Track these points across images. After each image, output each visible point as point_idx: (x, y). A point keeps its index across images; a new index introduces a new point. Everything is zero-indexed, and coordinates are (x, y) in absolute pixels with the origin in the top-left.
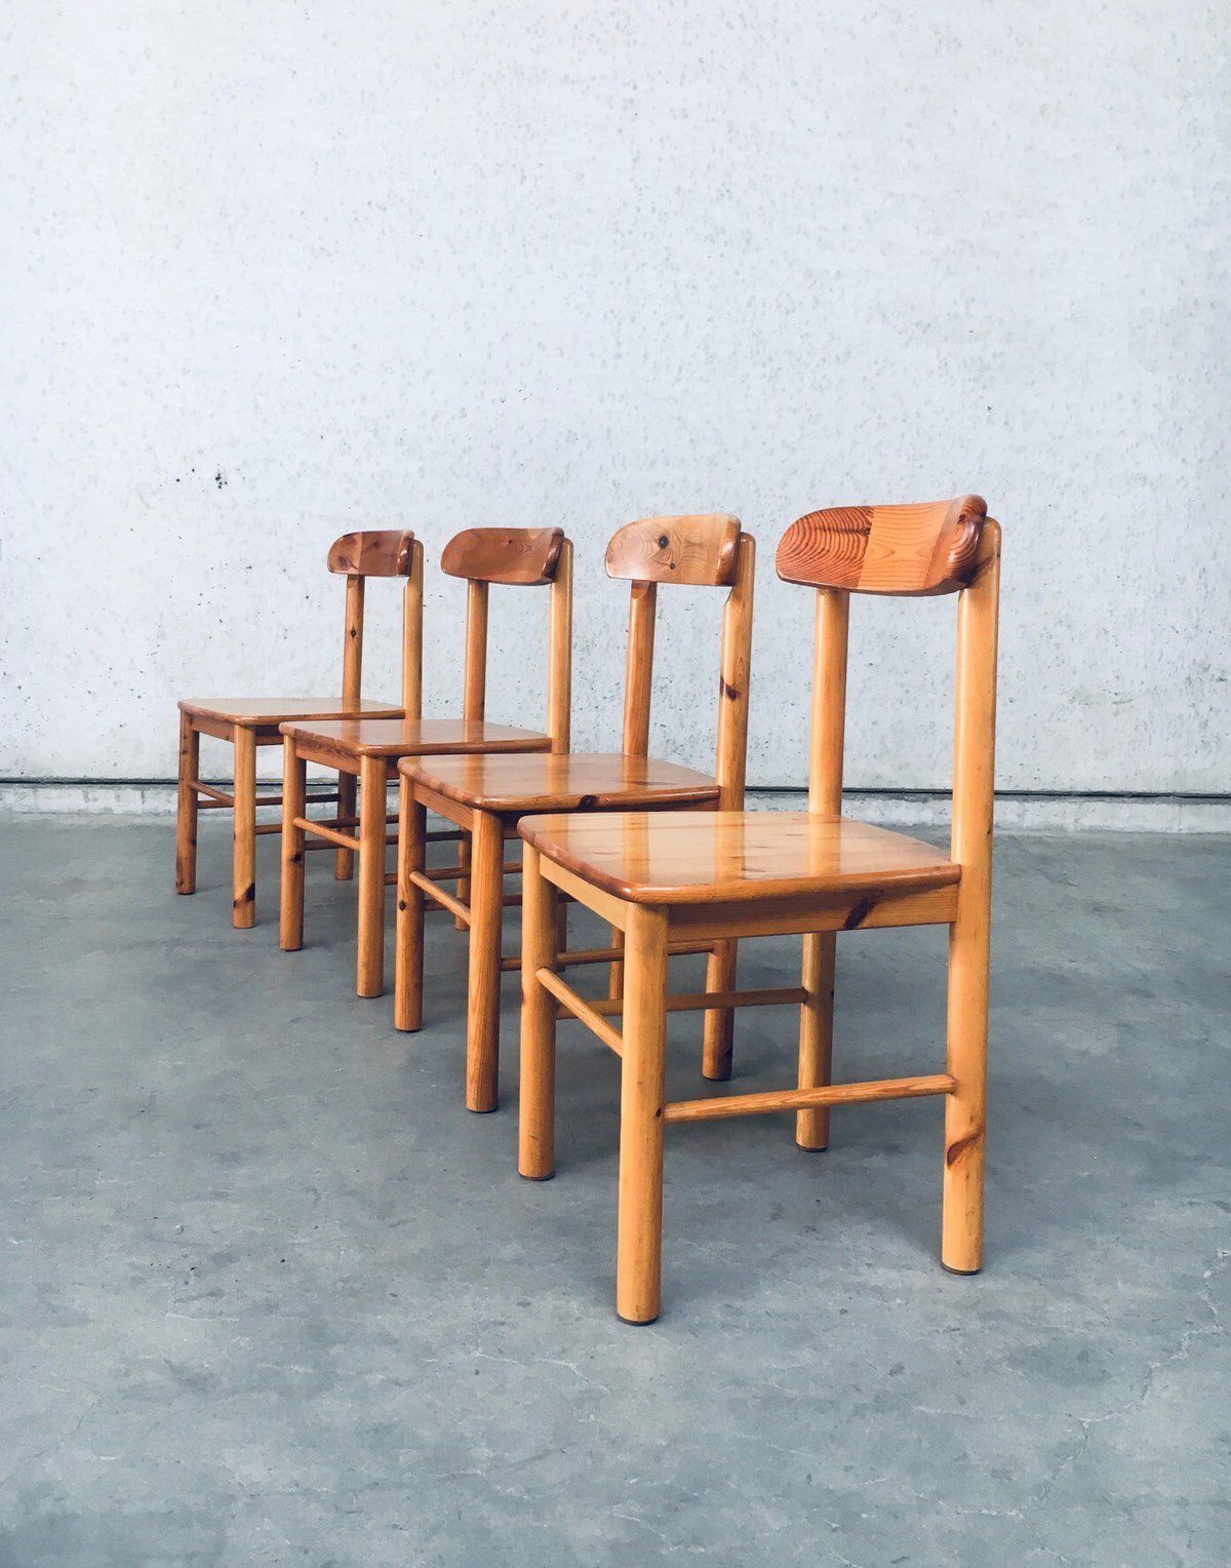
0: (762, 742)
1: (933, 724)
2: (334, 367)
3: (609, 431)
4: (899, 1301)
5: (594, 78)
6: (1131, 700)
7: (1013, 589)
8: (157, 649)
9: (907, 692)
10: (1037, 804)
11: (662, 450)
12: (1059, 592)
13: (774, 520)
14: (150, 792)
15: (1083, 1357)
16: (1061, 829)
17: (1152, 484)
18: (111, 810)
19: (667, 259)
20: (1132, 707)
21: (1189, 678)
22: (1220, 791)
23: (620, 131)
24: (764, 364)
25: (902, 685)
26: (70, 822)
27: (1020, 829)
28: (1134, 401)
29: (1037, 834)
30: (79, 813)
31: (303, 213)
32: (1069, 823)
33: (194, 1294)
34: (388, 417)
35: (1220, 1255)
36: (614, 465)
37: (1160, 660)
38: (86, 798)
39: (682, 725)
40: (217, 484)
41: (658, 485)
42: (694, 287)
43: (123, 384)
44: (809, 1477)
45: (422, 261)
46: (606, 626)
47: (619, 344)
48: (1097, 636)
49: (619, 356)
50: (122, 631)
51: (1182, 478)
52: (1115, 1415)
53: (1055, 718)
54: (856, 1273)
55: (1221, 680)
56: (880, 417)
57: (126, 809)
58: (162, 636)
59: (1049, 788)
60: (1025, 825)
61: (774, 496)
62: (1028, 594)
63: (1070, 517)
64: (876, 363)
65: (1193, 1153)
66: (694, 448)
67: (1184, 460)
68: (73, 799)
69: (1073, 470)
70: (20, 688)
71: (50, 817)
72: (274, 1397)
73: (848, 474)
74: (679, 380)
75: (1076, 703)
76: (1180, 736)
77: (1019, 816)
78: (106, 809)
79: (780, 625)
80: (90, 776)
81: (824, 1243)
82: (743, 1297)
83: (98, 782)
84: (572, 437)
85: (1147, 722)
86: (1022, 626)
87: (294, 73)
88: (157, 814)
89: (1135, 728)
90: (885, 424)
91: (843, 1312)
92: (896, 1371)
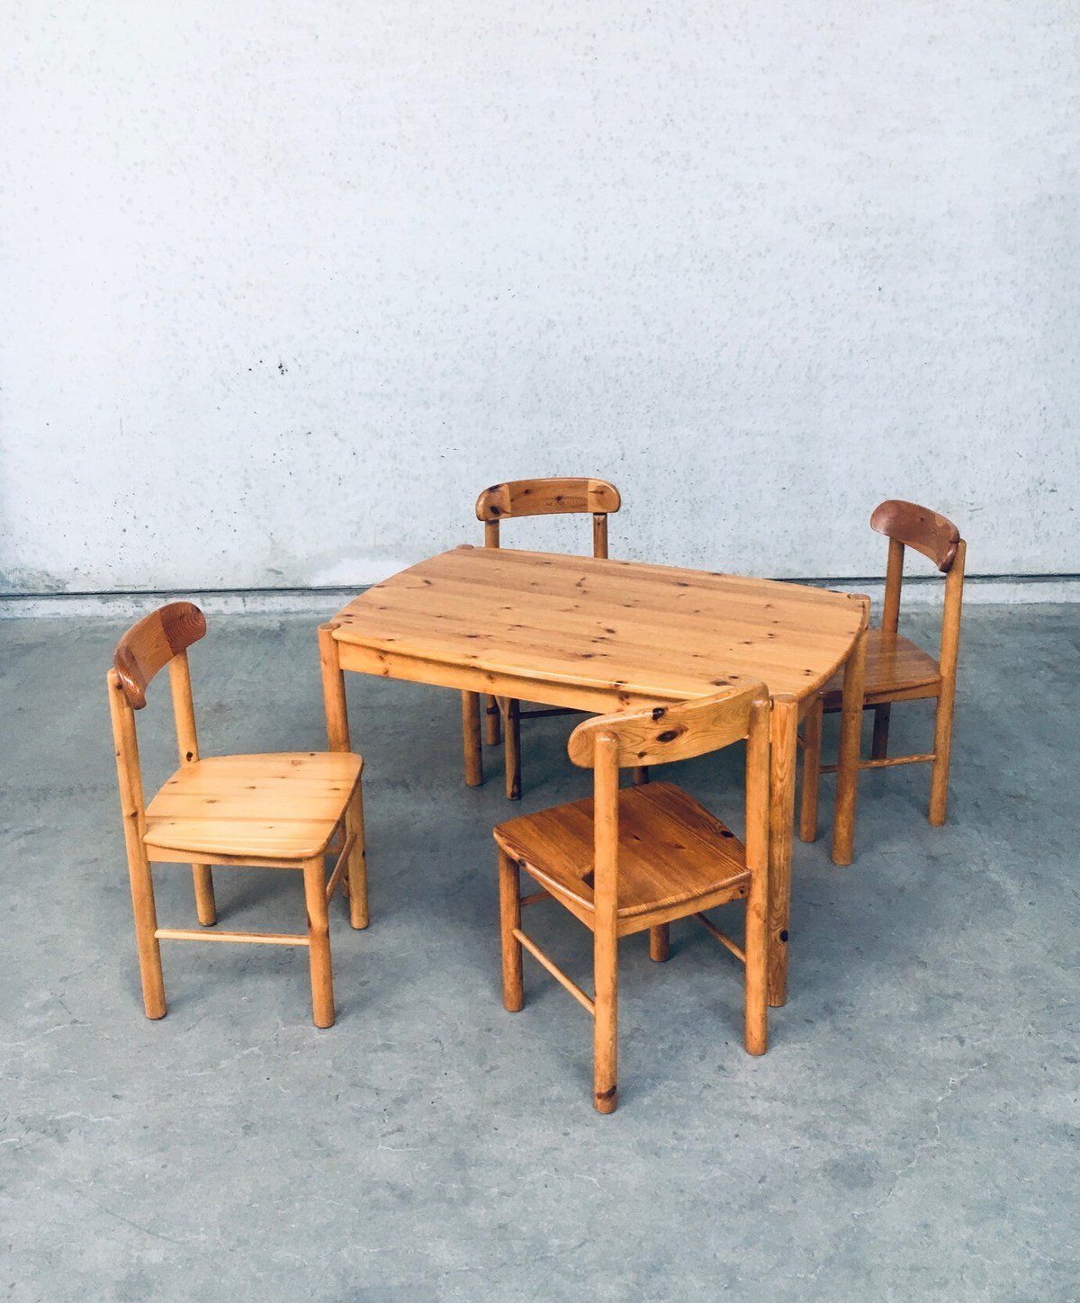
0: (701, 548)
1: (831, 531)
2: (363, 276)
3: (580, 319)
4: (768, 1126)
5: (561, 30)
6: (982, 509)
7: (895, 428)
8: (244, 496)
9: (812, 508)
11: (622, 332)
12: (931, 429)
13: (710, 383)
14: (249, 599)
16: (927, 604)
17: (1007, 343)
18: (222, 611)
19: (624, 179)
20: (984, 513)
21: (1028, 491)
22: (1046, 572)
23: (583, 74)
24: (701, 261)
25: (808, 503)
28: (997, 278)
31: (331, 154)
32: (930, 600)
33: (390, 1130)
34: (408, 314)
35: (951, 1083)
36: (584, 344)
37: (1006, 478)
39: (640, 537)
40: (279, 371)
41: (619, 358)
42: (645, 201)
43: (201, 297)
44: (715, 1255)
45: (427, 189)
46: (582, 468)
47: (586, 249)
48: (959, 461)
49: (586, 259)
50: (218, 483)
51: (1032, 338)
52: (873, 1209)
54: (746, 1105)
55: (1053, 491)
56: (793, 299)
57: (233, 611)
58: (248, 486)
59: (918, 574)
61: (709, 364)
62: (907, 432)
63: (941, 372)
64: (790, 256)
66: (647, 330)
67: (1034, 324)
69: (945, 335)
70: (147, 527)
72: (445, 1206)
73: (767, 344)
74: (634, 276)
76: (1018, 534)
79: (715, 461)
80: (204, 588)
81: (729, 1080)
82: (684, 1126)
83: (211, 591)
84: (551, 324)
85: (994, 523)
86: (901, 456)
87: (317, 37)
88: (256, 614)
89: (986, 529)
90: (797, 305)
91: (737, 1136)
92: (763, 1180)
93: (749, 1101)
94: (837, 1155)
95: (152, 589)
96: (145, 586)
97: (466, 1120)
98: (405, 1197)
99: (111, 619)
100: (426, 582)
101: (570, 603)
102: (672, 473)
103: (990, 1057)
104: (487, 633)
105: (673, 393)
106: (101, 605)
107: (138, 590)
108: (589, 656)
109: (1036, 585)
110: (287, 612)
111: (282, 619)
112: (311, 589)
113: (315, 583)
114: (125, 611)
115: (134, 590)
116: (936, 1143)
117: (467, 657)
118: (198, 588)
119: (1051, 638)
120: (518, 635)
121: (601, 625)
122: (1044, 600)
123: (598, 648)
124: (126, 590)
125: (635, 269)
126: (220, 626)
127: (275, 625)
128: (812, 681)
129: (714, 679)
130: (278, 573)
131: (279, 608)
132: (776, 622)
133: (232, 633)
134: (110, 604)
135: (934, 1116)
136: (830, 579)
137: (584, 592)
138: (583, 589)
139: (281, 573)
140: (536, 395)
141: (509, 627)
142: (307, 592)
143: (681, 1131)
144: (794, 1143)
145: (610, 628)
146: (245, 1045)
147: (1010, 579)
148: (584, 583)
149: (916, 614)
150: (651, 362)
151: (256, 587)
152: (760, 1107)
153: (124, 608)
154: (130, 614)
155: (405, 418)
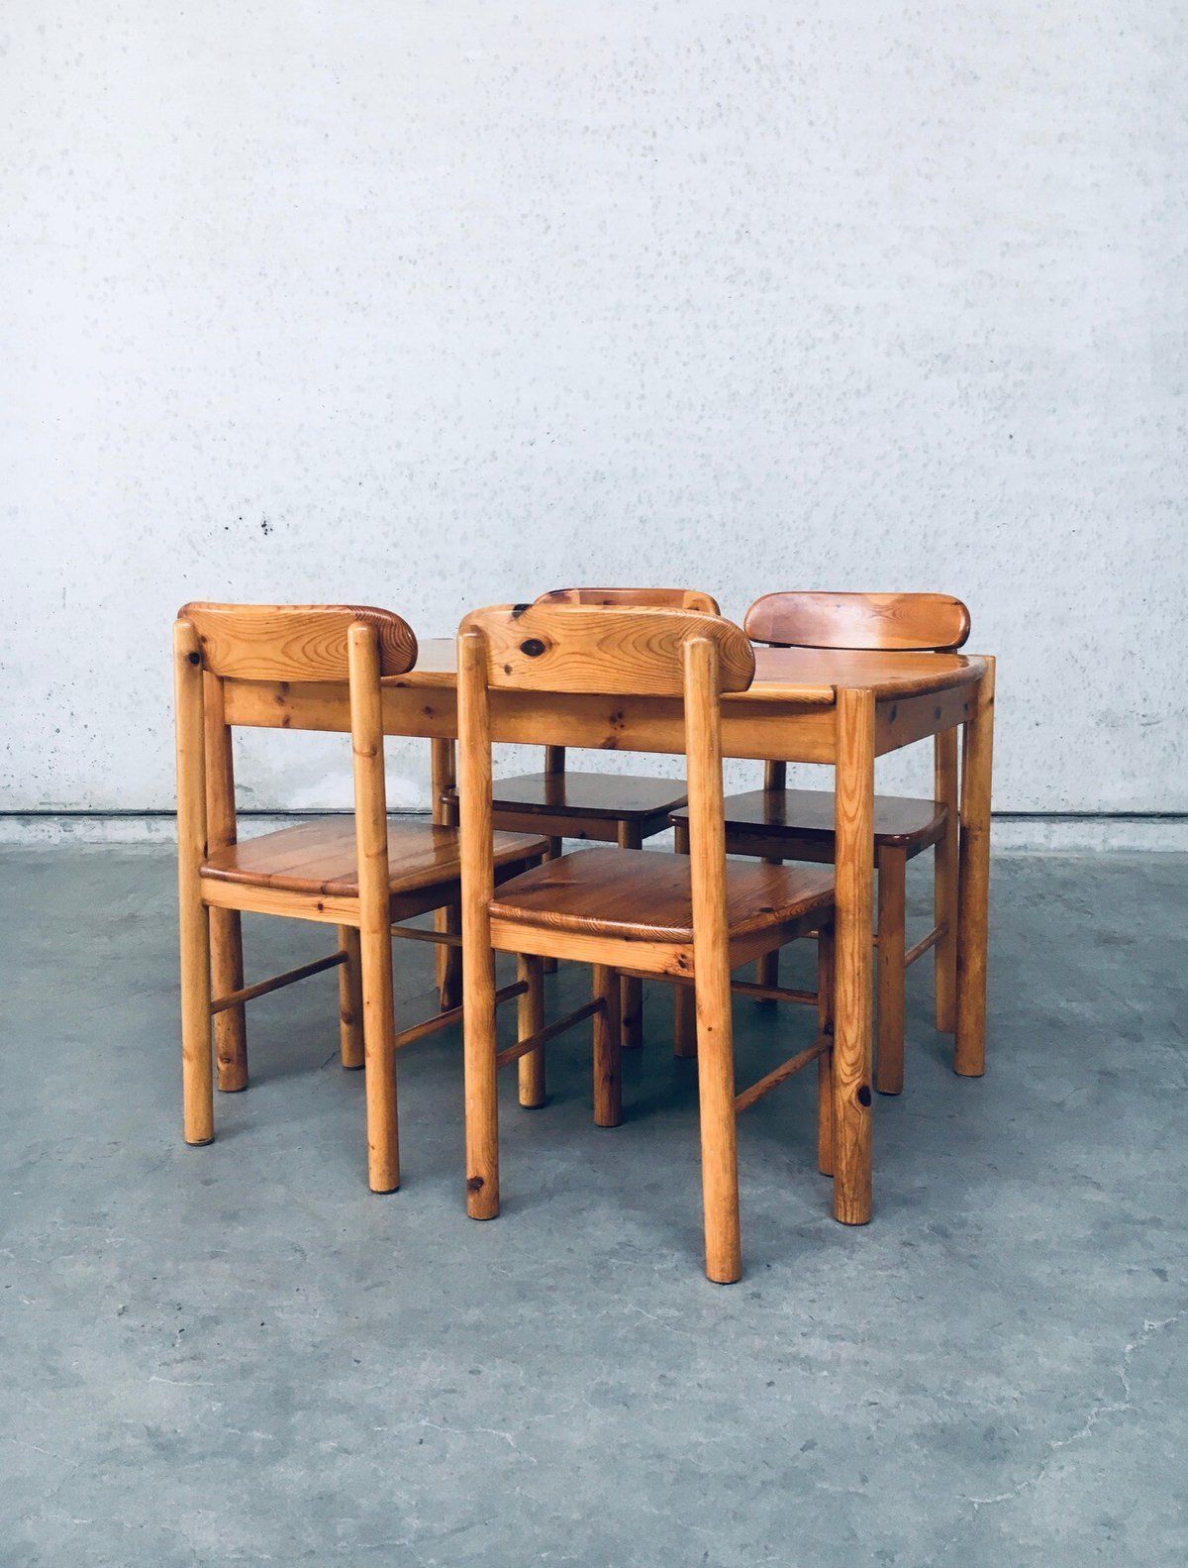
2: (370, 415)
3: (635, 469)
4: (825, 1373)
5: (614, 128)
6: (1159, 722)
7: (1037, 615)
10: (1065, 826)
11: (687, 487)
12: (1085, 616)
13: (797, 552)
15: (989, 1434)
16: (1090, 849)
18: (172, 840)
19: (688, 301)
20: (1161, 728)
23: (641, 177)
24: (785, 401)
26: (134, 852)
27: (1048, 850)
28: (1159, 425)
29: (1066, 855)
30: (143, 843)
31: (337, 270)
32: (1097, 844)
33: (178, 1358)
34: (422, 462)
35: (1146, 1327)
36: (640, 502)
38: (149, 829)
40: (262, 530)
41: (682, 520)
42: (715, 327)
43: (173, 438)
44: (706, 1554)
45: (451, 312)
47: (643, 386)
48: (1124, 659)
49: (642, 397)
52: (1008, 1496)
53: (1082, 740)
54: (791, 1343)
56: (900, 448)
59: (1077, 810)
60: (1052, 847)
61: (797, 528)
62: (1053, 619)
63: (1093, 542)
64: (896, 395)
65: (1143, 1215)
66: (718, 484)
68: (136, 830)
69: (1097, 495)
70: (86, 726)
71: (117, 847)
72: (234, 1464)
73: (870, 505)
74: (701, 417)
75: (1102, 725)
77: (1046, 837)
78: (167, 839)
80: (152, 808)
82: (680, 1367)
83: (160, 813)
84: (599, 477)
85: (1176, 743)
86: (1046, 651)
87: (327, 135)
89: (1164, 749)
90: (906, 455)
91: (770, 1384)
92: (809, 1446)
93: (797, 1339)
95: (85, 808)
96: (77, 804)
97: (310, 1349)
99: (30, 845)
105: (752, 564)
106: (21, 828)
107: (69, 809)
112: (288, 814)
113: (293, 806)
114: (50, 837)
115: (64, 809)
116: (1124, 1407)
118: (145, 808)
124: (54, 808)
130: (247, 789)
134: (32, 827)
135: (1118, 1369)
139: (250, 790)
142: (282, 817)
143: (672, 1374)
144: (869, 1398)
150: (724, 525)
152: (815, 1346)
153: (50, 833)
154: (56, 840)
155: (414, 592)
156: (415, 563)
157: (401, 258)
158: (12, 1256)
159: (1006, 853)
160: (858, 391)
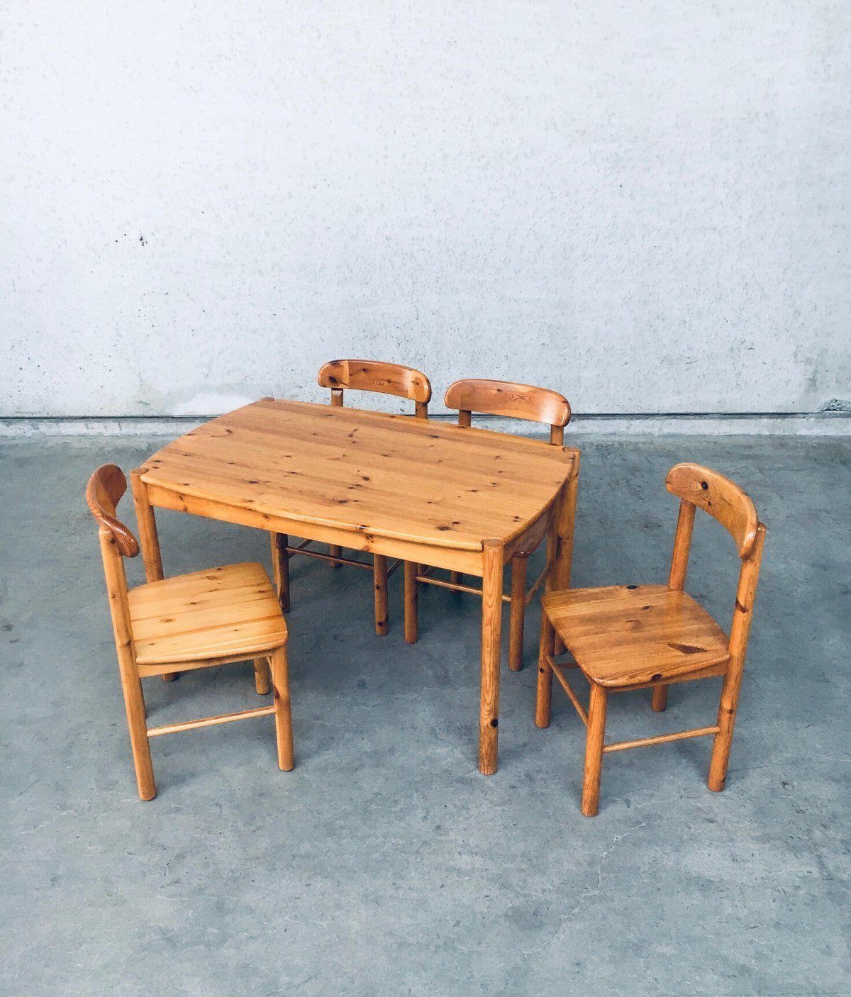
1: (579, 378)
2: (206, 166)
3: (382, 205)
4: (467, 878)
6: (697, 361)
7: (630, 298)
8: (117, 343)
9: (565, 359)
10: (639, 421)
11: (416, 217)
12: (658, 299)
13: (486, 259)
14: (124, 425)
15: (536, 913)
16: (651, 434)
17: (719, 232)
18: (102, 434)
19: (415, 92)
20: (697, 365)
21: (732, 348)
22: (744, 411)
24: (479, 161)
25: (562, 356)
27: (627, 436)
28: (712, 179)
30: (85, 436)
32: (656, 431)
33: (168, 882)
34: (243, 198)
35: (615, 840)
36: (386, 226)
37: (715, 338)
38: (87, 428)
40: (141, 243)
41: (413, 238)
42: (434, 109)
44: (410, 990)
45: (256, 95)
46: (385, 324)
47: (386, 148)
48: (680, 325)
49: (386, 157)
50: (95, 332)
51: (738, 228)
52: (540, 949)
53: (651, 373)
54: (453, 859)
55: (751, 349)
56: (552, 193)
57: (111, 433)
58: (120, 336)
59: (646, 412)
60: (630, 434)
61: (485, 244)
62: (640, 301)
63: (667, 253)
64: (551, 157)
66: (436, 215)
67: (740, 217)
68: (79, 428)
69: (671, 224)
70: (39, 366)
71: (68, 438)
72: (203, 949)
73: (531, 229)
74: (425, 171)
75: (664, 364)
76: (723, 382)
77: (627, 428)
78: (100, 433)
79: (490, 321)
80: (88, 415)
81: (443, 838)
82: (402, 877)
83: (93, 418)
84: (359, 210)
85: (706, 373)
86: (635, 320)
88: (130, 436)
89: (698, 377)
90: (555, 198)
91: (443, 886)
92: (457, 924)
93: (457, 856)
94: (518, 902)
95: (46, 415)
96: (40, 412)
97: (231, 874)
98: (171, 941)
99: (14, 438)
100: (229, 431)
101: (339, 452)
102: (457, 330)
103: (648, 817)
104: (266, 479)
105: (457, 267)
106: (6, 427)
107: (35, 416)
108: (344, 502)
109: (735, 421)
110: (154, 435)
111: (150, 441)
112: (173, 418)
113: (176, 413)
114: (25, 432)
115: (32, 416)
116: (597, 892)
117: (245, 501)
118: (83, 415)
119: (743, 464)
120: (291, 482)
121: (360, 473)
122: (741, 433)
123: (353, 495)
124: (25, 415)
125: (426, 166)
126: (100, 446)
127: (144, 446)
128: (518, 526)
129: (440, 524)
130: (146, 404)
131: (147, 431)
132: (501, 472)
133: (109, 452)
134: (13, 427)
135: (598, 868)
136: (579, 415)
137: (354, 442)
138: (354, 439)
139: (149, 404)
140: (348, 267)
141: (286, 474)
142: (170, 420)
143: (398, 882)
144: (486, 892)
145: (366, 475)
146: (63, 807)
147: (716, 416)
148: (355, 433)
149: (643, 443)
150: (439, 242)
151: (129, 415)
152: (464, 861)
153: (24, 429)
154: (29, 434)
155: (243, 283)
156: (243, 265)
157: (219, 56)
158: (76, 815)
159: (604, 438)
160: (526, 155)
